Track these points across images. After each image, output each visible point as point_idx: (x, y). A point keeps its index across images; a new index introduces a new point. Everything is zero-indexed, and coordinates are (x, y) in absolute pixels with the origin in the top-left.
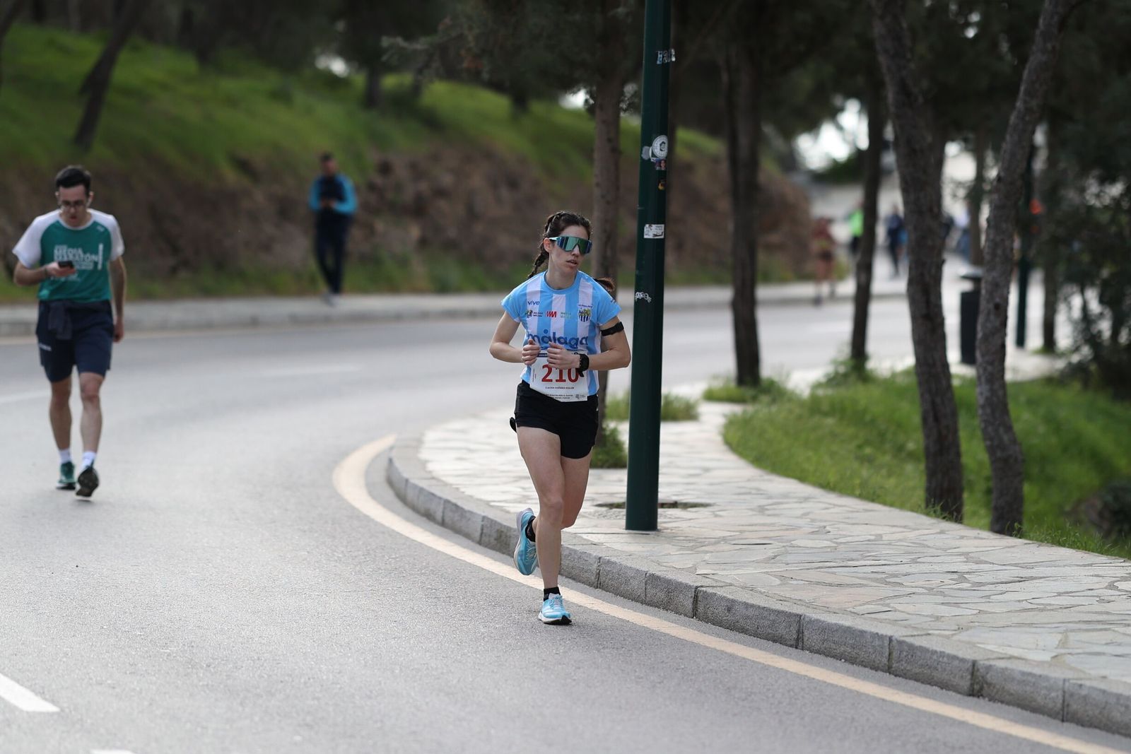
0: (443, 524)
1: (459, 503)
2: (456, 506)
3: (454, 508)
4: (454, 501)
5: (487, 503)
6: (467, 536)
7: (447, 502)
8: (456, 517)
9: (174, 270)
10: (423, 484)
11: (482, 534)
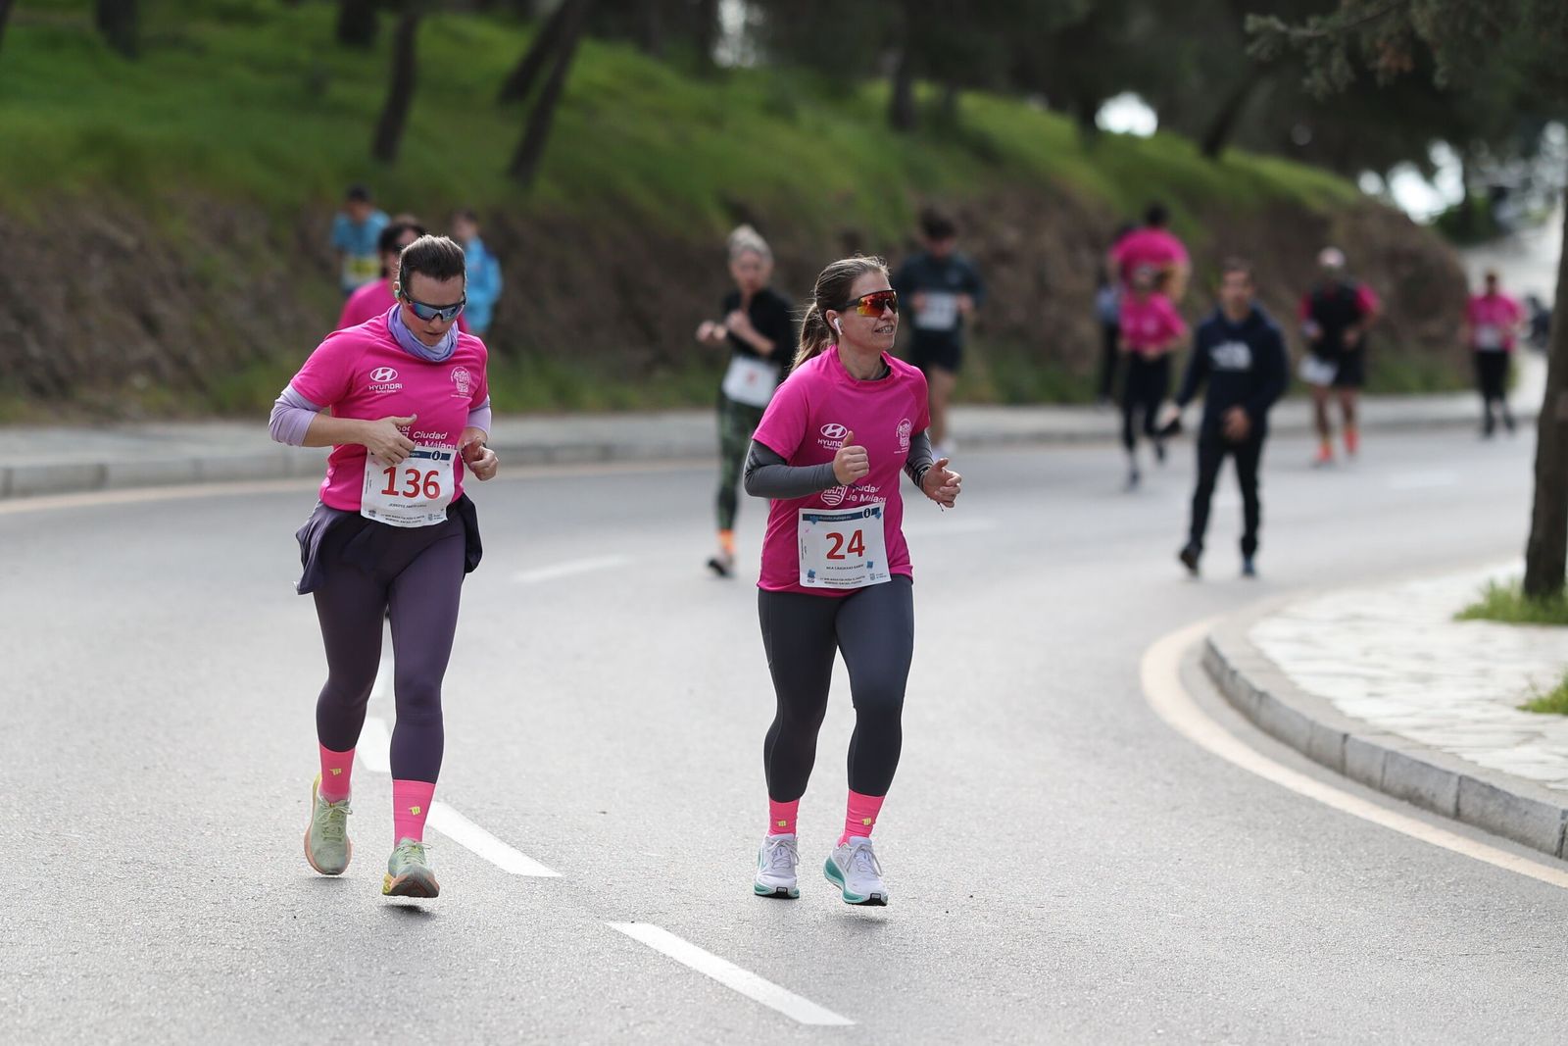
0: (1457, 814)
1: (1496, 784)
2: (1492, 788)
3: (1485, 791)
4: (1483, 779)
5: (1542, 784)
6: (1525, 842)
7: (1461, 778)
8: (1492, 806)
9: (648, 368)
10: (1388, 744)
11: (1562, 840)
